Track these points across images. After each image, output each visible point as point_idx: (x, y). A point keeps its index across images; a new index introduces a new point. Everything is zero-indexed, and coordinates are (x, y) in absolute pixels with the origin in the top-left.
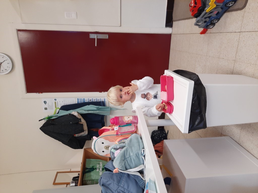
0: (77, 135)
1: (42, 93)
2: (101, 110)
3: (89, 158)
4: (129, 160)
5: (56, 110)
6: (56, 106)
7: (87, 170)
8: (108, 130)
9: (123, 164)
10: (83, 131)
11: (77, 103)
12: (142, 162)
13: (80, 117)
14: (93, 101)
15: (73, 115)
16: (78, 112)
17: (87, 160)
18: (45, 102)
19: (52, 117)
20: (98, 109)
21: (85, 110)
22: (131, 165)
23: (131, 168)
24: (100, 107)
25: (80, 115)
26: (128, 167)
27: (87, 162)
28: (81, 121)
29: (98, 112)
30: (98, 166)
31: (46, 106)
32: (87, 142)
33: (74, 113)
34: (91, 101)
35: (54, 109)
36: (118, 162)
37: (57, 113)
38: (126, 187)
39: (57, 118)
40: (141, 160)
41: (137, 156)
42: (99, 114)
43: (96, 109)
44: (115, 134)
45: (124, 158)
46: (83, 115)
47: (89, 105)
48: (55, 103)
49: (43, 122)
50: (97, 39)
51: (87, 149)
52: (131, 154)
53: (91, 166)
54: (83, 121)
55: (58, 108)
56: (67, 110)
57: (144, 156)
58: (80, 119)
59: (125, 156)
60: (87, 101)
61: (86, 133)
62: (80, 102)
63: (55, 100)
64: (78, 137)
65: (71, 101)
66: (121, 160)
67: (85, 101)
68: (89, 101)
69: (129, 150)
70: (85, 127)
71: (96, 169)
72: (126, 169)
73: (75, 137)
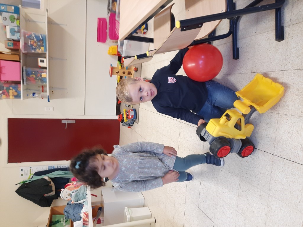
0: (46, 195)
1: (20, 162)
2: (68, 174)
3: (55, 214)
4: (79, 197)
5: (30, 176)
6: (30, 172)
7: (53, 223)
8: (70, 185)
9: (76, 198)
10: (51, 191)
11: (48, 169)
12: (85, 198)
13: (50, 180)
14: (61, 167)
15: (44, 179)
16: (48, 177)
17: (53, 216)
18: (22, 170)
19: (26, 182)
20: (65, 174)
21: (54, 175)
22: (80, 199)
23: (80, 201)
24: (66, 172)
25: (50, 179)
26: (78, 200)
27: (53, 218)
28: (51, 184)
29: (64, 176)
30: (62, 219)
31: (22, 173)
32: (54, 200)
33: (46, 177)
34: (60, 167)
35: (29, 175)
36: (74, 198)
37: (31, 178)
38: (77, 211)
39: (31, 182)
40: (85, 196)
41: (83, 195)
42: (65, 177)
43: (63, 173)
44: (74, 186)
45: (77, 196)
46: (52, 179)
47: (57, 171)
48: (30, 170)
49: (19, 186)
50: (67, 123)
51: (53, 208)
52: (80, 194)
53: (56, 220)
54: (52, 184)
55: (32, 174)
56: (40, 175)
57: (87, 195)
58: (50, 182)
59: (77, 195)
60: (57, 168)
61: (53, 193)
62: (50, 168)
63: (31, 168)
64: (47, 197)
65: (43, 168)
66: (75, 197)
67: (55, 168)
68: (58, 168)
69: (79, 192)
70: (54, 188)
71: (61, 221)
72: (78, 201)
73: (45, 197)
